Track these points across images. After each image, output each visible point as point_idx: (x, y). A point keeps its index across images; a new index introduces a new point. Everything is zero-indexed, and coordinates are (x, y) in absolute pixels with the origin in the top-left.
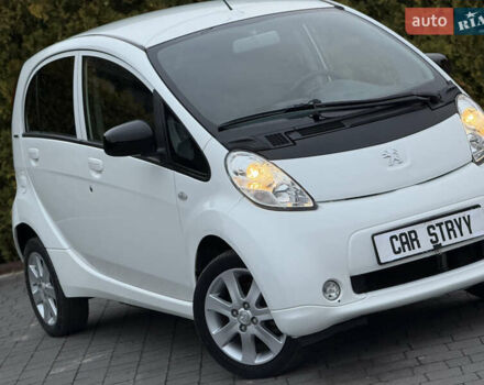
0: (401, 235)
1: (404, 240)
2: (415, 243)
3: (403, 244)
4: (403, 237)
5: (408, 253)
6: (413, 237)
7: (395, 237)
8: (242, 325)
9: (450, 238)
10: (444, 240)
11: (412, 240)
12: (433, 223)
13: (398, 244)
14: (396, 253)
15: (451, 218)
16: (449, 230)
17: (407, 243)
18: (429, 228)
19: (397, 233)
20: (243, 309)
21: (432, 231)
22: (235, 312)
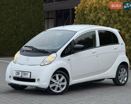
2: (19, 74)
5: (17, 76)
9: (24, 76)
12: (23, 72)
15: (25, 72)
19: (17, 72)
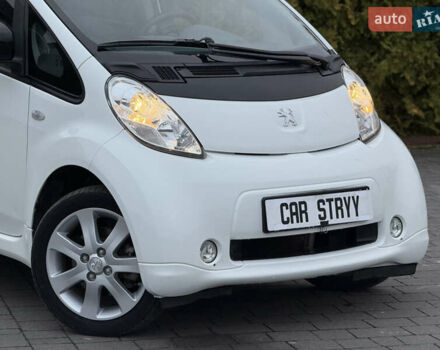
0: (292, 204)
1: (294, 211)
2: (304, 215)
3: (292, 214)
4: (294, 207)
5: (295, 225)
6: (303, 209)
7: (285, 204)
8: (90, 273)
9: (337, 217)
10: (331, 218)
11: (302, 212)
12: (325, 197)
13: (287, 214)
14: (284, 223)
15: (341, 195)
16: (337, 208)
17: (296, 214)
18: (319, 201)
19: (288, 201)
20: (96, 255)
21: (322, 206)
22: (85, 257)
